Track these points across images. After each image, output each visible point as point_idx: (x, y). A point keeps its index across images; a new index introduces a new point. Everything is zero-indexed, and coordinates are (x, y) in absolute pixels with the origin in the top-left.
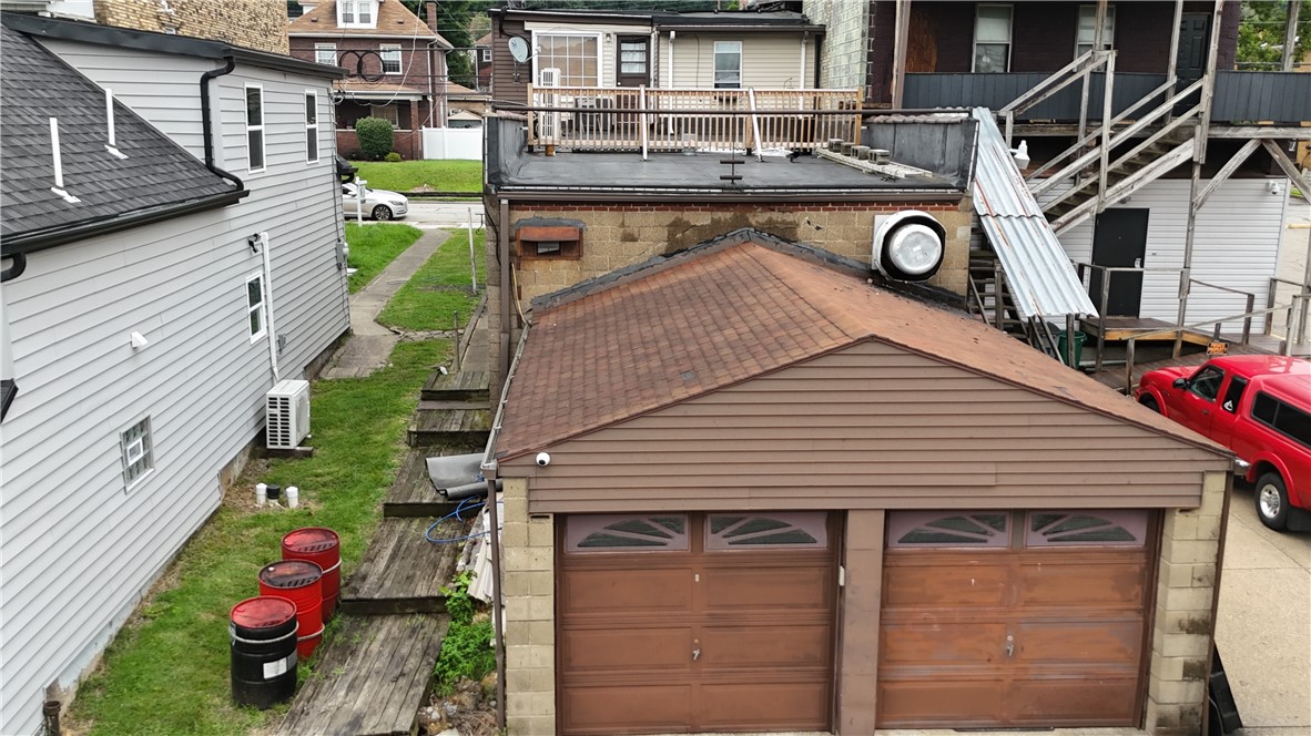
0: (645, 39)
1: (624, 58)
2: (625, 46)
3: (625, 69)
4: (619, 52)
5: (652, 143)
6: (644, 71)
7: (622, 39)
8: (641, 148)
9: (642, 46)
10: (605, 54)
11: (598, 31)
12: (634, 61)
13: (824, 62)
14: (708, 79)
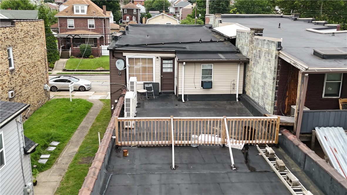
0: (173, 59)
1: (164, 66)
2: (164, 62)
3: (164, 70)
4: (162, 64)
5: (176, 142)
6: (172, 71)
7: (163, 59)
8: (171, 145)
9: (171, 61)
10: (156, 65)
11: (153, 56)
12: (168, 67)
13: (248, 73)
14: (199, 79)
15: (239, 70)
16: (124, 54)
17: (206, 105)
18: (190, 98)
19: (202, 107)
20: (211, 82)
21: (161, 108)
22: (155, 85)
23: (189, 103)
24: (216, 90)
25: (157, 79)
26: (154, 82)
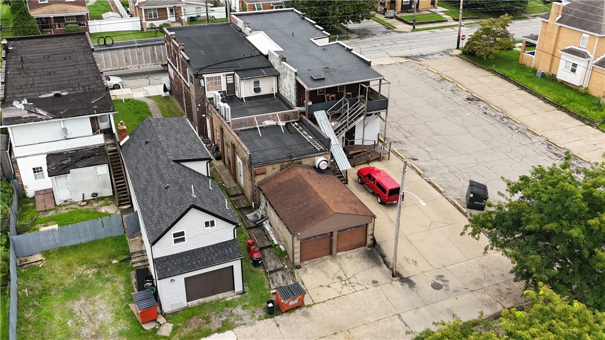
0: (233, 75)
1: (228, 80)
2: (228, 77)
3: (228, 82)
4: (226, 78)
6: (232, 82)
7: (227, 75)
9: (232, 76)
10: (223, 80)
11: (221, 74)
12: (230, 81)
13: (279, 81)
14: (252, 87)
15: (274, 79)
16: (203, 76)
17: (259, 102)
18: (248, 99)
19: (257, 104)
20: (259, 89)
21: (235, 108)
22: (224, 92)
23: (248, 102)
24: (263, 93)
25: (224, 88)
26: (223, 90)
